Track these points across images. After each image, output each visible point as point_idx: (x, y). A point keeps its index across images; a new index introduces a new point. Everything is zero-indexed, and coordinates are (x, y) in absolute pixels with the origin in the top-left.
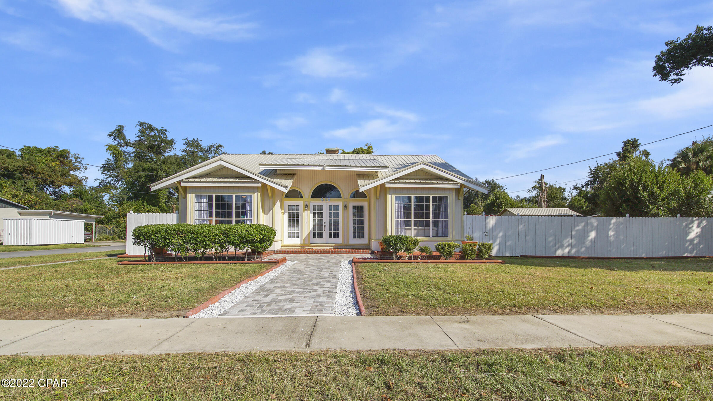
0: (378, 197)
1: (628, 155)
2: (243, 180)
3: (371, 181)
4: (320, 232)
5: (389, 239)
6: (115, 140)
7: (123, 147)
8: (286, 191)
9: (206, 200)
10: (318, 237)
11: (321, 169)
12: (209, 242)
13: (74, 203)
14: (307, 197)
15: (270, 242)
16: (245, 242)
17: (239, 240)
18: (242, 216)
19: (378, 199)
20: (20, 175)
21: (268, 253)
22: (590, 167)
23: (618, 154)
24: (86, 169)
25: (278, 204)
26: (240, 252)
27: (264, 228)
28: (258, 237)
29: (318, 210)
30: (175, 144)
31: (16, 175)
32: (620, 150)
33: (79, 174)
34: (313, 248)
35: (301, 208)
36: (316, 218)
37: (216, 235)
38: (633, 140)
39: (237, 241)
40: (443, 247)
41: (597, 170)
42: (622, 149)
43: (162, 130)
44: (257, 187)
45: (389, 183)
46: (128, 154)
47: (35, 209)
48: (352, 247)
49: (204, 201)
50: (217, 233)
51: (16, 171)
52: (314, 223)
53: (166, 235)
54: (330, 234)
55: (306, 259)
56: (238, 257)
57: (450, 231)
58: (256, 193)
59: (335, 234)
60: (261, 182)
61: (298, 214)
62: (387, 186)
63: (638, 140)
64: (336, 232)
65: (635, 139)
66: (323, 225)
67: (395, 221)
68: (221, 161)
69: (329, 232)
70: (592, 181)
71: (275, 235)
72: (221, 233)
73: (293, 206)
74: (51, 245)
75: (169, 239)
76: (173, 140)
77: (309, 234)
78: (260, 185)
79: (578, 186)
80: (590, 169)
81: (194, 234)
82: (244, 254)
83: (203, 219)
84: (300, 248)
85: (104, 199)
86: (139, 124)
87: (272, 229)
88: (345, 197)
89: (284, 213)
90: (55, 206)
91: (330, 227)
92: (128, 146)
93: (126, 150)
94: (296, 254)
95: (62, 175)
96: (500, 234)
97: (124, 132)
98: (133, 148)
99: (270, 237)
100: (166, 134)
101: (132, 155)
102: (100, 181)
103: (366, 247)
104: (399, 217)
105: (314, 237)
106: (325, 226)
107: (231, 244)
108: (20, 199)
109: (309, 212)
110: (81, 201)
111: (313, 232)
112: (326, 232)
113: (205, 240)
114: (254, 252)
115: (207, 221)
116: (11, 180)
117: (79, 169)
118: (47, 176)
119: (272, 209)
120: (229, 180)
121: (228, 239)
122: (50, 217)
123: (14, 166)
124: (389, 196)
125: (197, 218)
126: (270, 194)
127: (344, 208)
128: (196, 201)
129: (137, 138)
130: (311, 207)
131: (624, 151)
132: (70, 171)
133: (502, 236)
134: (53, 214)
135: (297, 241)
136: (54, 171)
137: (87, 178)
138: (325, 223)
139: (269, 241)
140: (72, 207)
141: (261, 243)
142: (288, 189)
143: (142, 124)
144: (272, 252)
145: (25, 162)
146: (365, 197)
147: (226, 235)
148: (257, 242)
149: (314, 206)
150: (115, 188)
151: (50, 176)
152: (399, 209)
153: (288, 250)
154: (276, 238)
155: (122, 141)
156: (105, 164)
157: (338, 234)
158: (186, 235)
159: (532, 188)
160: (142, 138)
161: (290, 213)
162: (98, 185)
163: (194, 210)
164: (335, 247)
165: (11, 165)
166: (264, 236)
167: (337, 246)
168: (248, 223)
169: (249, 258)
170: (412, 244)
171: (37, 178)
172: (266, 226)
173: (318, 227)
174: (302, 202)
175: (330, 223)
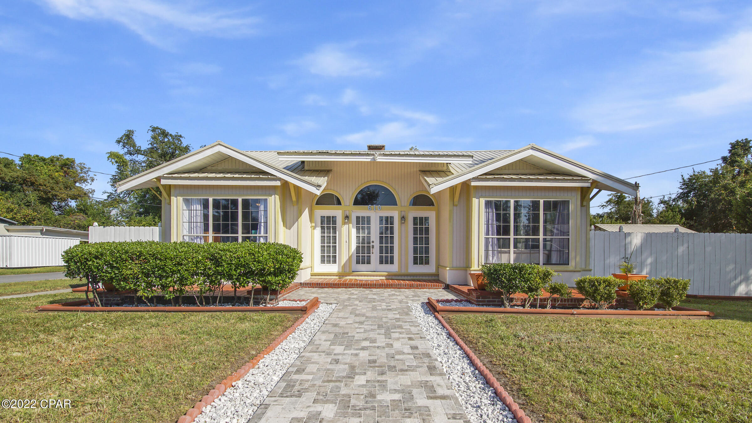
0: (456, 203)
1: (739, 159)
2: (253, 176)
3: (445, 179)
4: (366, 255)
5: (500, 270)
6: (124, 147)
7: (134, 155)
8: (318, 193)
9: (199, 207)
10: (363, 263)
11: (369, 160)
12: (186, 274)
13: (77, 219)
14: (348, 204)
15: (292, 272)
16: (249, 274)
17: (238, 271)
18: (253, 231)
19: (456, 206)
20: (19, 187)
21: (291, 288)
22: (682, 176)
23: (724, 159)
24: (93, 180)
25: (306, 213)
26: (242, 290)
27: (281, 250)
28: (270, 266)
29: (363, 223)
30: (190, 151)
31: (15, 186)
32: (727, 154)
33: (86, 187)
34: (357, 278)
35: (339, 220)
36: (361, 235)
37: (198, 262)
38: (744, 141)
39: (235, 273)
40: (594, 285)
41: (694, 179)
42: (730, 153)
43: (176, 136)
44: (275, 187)
45: (476, 179)
46: (139, 163)
47: (33, 224)
48: (412, 278)
49: (196, 207)
50: (200, 258)
51: (15, 183)
52: (358, 242)
53: (113, 261)
54: (381, 257)
55: (349, 299)
56: (239, 298)
57: (572, 255)
58: (273, 196)
59: (386, 259)
60: (280, 179)
61: (335, 229)
62: (473, 184)
63: (751, 141)
64: (389, 255)
65: (746, 139)
66: (371, 245)
67: (484, 239)
68: (219, 146)
69: (379, 255)
70: (686, 193)
71: (301, 261)
72: (207, 258)
73: (327, 217)
74: (36, 267)
75: (118, 269)
76: (189, 147)
77: (350, 258)
78: (278, 183)
79: (666, 199)
80: (683, 179)
81: (160, 259)
82: (249, 292)
83: (195, 234)
84: (337, 277)
85: (112, 214)
86: (151, 129)
87: (295, 252)
88: (403, 205)
89: (315, 228)
90: (56, 221)
91: (381, 248)
92: (138, 154)
93: (137, 159)
94: (332, 287)
95: (66, 188)
96: (649, 261)
97: (134, 137)
98: (144, 156)
99: (292, 265)
100: (180, 141)
101: (143, 164)
102: (108, 194)
103: (433, 278)
104: (490, 233)
105: (358, 262)
106: (373, 247)
107: (224, 277)
108: (16, 214)
109: (351, 225)
110: (85, 216)
111: (355, 255)
112: (375, 256)
113: (179, 270)
114: (265, 290)
115: (201, 239)
116: (9, 192)
117: (85, 181)
118: (49, 188)
119: (297, 220)
120: (232, 176)
121: (220, 269)
122: (42, 234)
123: (11, 177)
124: (475, 201)
125: (187, 234)
126: (294, 199)
127: (402, 220)
128: (185, 208)
129: (150, 145)
130: (354, 220)
131: (732, 154)
132: (76, 182)
133: (651, 264)
134: (44, 230)
135: (333, 268)
136: (57, 183)
137: (94, 191)
138: (373, 242)
139: (289, 272)
140: (74, 223)
141: (276, 275)
142: (322, 189)
143: (154, 129)
144: (296, 286)
145: (24, 172)
146: (432, 204)
147: (216, 261)
148: (269, 275)
149: (358, 218)
150: (125, 202)
151: (52, 189)
152: (490, 221)
153: (320, 281)
154: (302, 265)
155: (132, 148)
156: (116, 176)
157: (392, 258)
158: (146, 261)
159: (607, 202)
160: (155, 145)
161: (323, 228)
162: (106, 198)
163: (181, 222)
164: (388, 277)
165: (8, 175)
166: (281, 264)
167: (391, 276)
168: (262, 240)
169: (258, 299)
170: (540, 278)
171: (39, 191)
172: (285, 247)
173: (363, 247)
174: (341, 211)
175: (381, 242)
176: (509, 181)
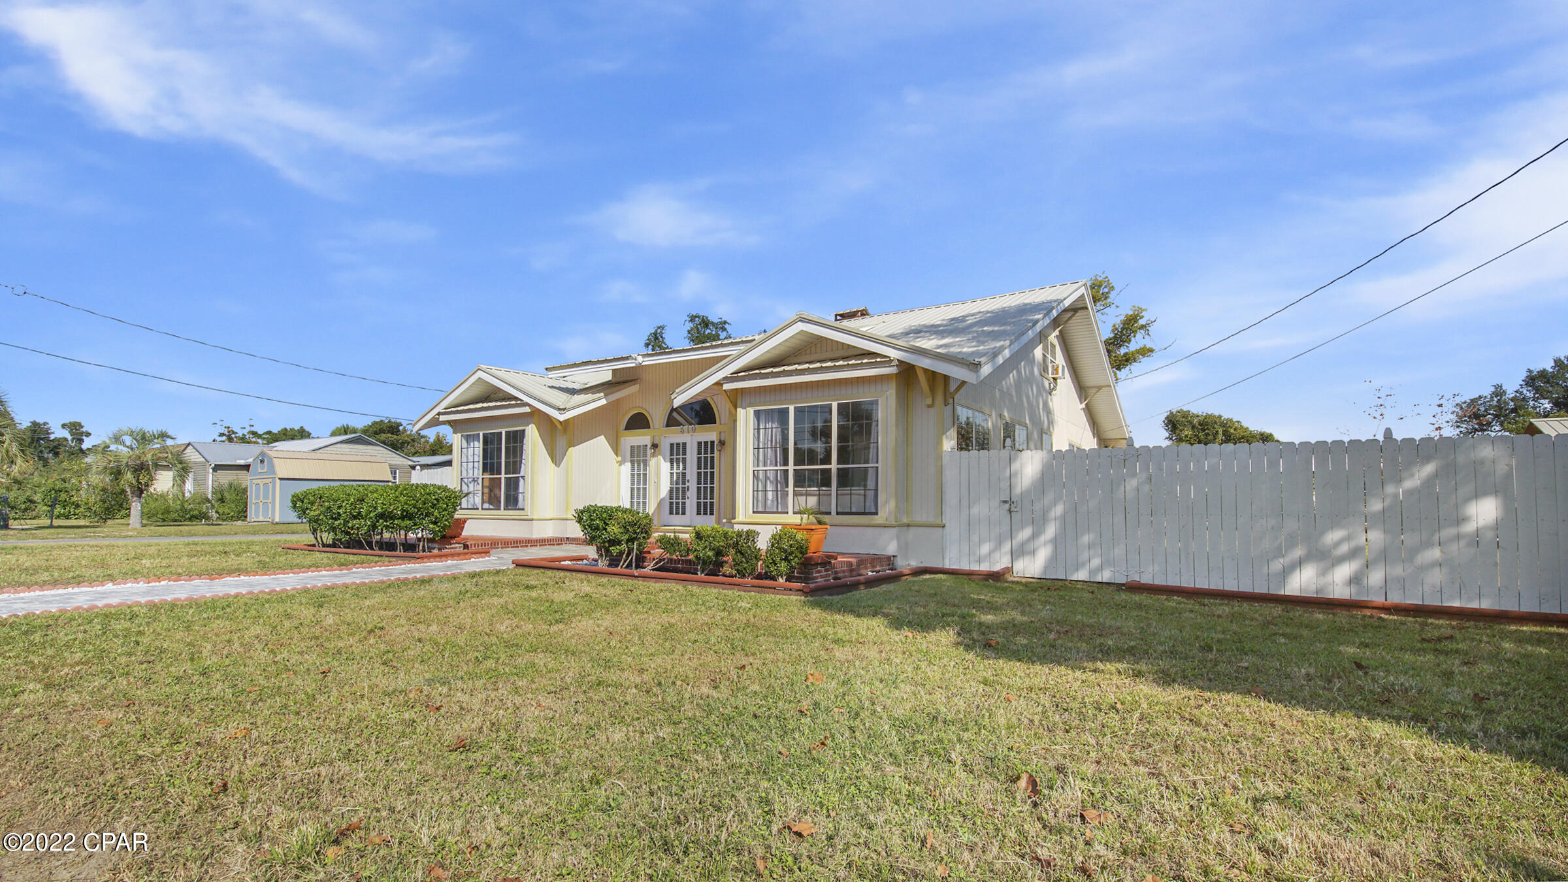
4: (680, 501)
8: (561, 417)
10: (677, 513)
14: (658, 426)
29: (677, 452)
35: (649, 450)
36: (675, 471)
45: (727, 379)
52: (671, 481)
54: (699, 505)
58: (530, 426)
59: (705, 508)
61: (645, 463)
64: (708, 501)
66: (686, 486)
67: (752, 473)
68: (480, 371)
69: (696, 501)
77: (662, 506)
88: (722, 422)
89: (622, 464)
91: (699, 490)
105: (671, 510)
106: (689, 488)
109: (662, 457)
111: (668, 501)
112: (691, 502)
124: (741, 414)
126: (559, 427)
130: (665, 447)
133: (1063, 515)
138: (689, 481)
149: (671, 445)
157: (712, 505)
161: (632, 462)
163: (460, 462)
173: (677, 489)
174: (649, 437)
175: (699, 482)
176: (797, 375)
